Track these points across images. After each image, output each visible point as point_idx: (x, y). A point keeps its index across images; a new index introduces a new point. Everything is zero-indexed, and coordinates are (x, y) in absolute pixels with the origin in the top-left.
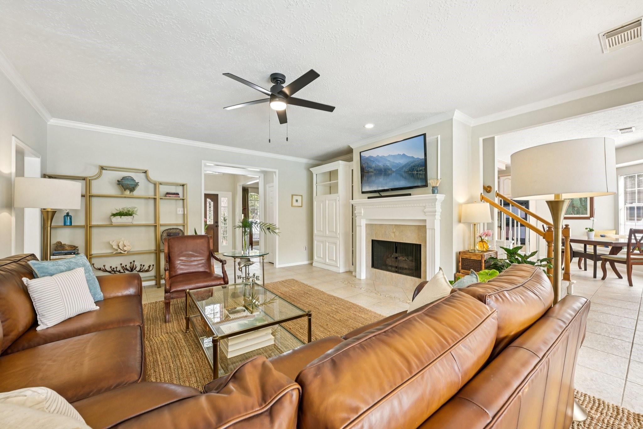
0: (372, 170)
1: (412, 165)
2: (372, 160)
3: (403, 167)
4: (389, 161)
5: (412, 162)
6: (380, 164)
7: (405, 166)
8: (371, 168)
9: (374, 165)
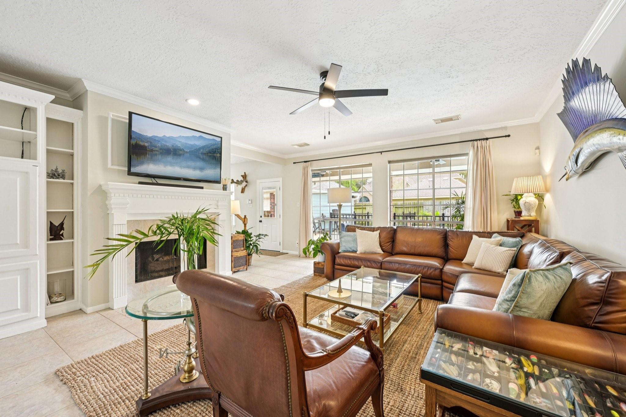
0: (156, 149)
1: (212, 147)
2: (157, 139)
3: (200, 149)
4: (180, 142)
5: (214, 145)
6: (167, 144)
7: (203, 147)
8: (156, 147)
9: (159, 145)
